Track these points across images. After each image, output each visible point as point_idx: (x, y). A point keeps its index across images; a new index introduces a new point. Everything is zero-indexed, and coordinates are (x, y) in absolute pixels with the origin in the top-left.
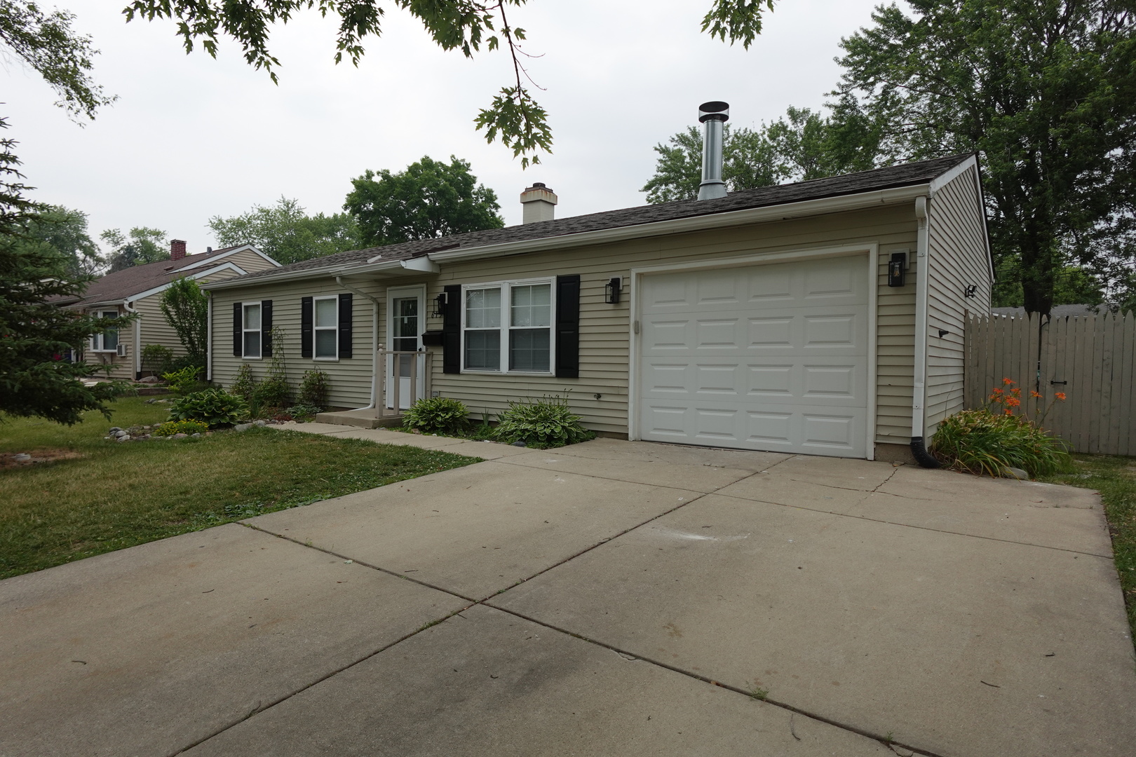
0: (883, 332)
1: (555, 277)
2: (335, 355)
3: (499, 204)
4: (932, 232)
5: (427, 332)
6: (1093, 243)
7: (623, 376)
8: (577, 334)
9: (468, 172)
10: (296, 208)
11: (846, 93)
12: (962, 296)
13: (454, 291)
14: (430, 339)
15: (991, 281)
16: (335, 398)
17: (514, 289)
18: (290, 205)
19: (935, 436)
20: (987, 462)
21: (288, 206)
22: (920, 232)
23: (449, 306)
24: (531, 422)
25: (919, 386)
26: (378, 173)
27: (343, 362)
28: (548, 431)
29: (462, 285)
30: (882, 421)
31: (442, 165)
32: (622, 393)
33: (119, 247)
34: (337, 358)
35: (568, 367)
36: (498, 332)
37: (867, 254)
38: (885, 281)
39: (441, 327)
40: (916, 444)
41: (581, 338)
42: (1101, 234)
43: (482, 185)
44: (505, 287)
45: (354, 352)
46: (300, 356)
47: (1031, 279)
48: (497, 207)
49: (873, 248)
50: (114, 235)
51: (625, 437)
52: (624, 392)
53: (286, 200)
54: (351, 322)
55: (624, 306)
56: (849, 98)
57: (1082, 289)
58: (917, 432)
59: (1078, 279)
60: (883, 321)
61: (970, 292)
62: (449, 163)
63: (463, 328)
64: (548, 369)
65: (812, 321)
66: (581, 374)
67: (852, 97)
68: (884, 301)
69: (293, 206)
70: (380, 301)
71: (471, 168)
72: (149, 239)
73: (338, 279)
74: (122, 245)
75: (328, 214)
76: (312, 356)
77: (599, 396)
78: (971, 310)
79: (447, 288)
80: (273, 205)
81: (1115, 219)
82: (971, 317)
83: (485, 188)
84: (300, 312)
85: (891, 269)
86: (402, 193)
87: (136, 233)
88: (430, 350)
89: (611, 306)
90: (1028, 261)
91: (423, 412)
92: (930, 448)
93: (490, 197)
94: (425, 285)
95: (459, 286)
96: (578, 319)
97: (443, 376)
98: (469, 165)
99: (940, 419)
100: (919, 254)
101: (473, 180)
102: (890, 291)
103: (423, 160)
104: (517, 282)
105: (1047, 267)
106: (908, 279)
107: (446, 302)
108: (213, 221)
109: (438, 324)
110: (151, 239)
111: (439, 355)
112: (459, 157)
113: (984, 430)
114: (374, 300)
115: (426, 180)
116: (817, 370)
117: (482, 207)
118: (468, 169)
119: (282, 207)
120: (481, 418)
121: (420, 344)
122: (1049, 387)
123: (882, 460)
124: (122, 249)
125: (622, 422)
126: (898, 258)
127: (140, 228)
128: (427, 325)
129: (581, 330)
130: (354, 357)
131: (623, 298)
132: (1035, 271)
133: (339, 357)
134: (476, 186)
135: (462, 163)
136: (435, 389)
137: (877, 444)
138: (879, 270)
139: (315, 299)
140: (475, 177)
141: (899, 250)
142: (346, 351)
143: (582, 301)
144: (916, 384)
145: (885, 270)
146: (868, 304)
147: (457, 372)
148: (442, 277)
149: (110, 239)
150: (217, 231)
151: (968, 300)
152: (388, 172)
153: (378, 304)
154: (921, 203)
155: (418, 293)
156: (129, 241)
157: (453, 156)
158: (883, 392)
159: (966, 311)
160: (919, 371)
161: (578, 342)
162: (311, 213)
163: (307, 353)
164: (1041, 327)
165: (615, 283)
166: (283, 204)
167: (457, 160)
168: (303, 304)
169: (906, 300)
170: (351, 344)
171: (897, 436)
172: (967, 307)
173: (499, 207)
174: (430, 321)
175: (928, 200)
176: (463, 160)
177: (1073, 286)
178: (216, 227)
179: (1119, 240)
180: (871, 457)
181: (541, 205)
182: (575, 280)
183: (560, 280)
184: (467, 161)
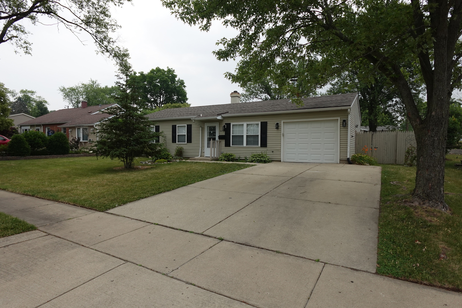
0: (341, 136)
1: (260, 122)
2: (185, 142)
3: (186, 86)
4: (351, 116)
5: (219, 135)
6: (388, 109)
7: (280, 146)
8: (267, 136)
9: (174, 73)
10: (97, 84)
11: (315, 57)
12: (355, 127)
13: (229, 125)
14: (220, 137)
15: (361, 122)
16: (185, 155)
17: (247, 125)
18: (94, 83)
19: (351, 158)
20: (362, 162)
21: (93, 83)
22: (349, 116)
23: (227, 129)
24: (259, 158)
25: (349, 147)
26: (139, 73)
27: (188, 144)
28: (264, 159)
29: (231, 123)
30: (341, 155)
31: (163, 70)
32: (279, 150)
33: (15, 98)
34: (186, 143)
35: (264, 144)
36: (243, 136)
37: (338, 119)
38: (342, 125)
39: (224, 134)
40: (348, 159)
41: (268, 137)
42: (390, 106)
43: (179, 78)
44: (245, 124)
45: (192, 141)
46: (172, 142)
47: (371, 119)
48: (185, 86)
49: (339, 118)
50: (13, 92)
51: (280, 161)
52: (280, 150)
53: (93, 80)
54: (191, 132)
55: (280, 130)
56: (316, 58)
57: (385, 122)
58: (348, 157)
59: (384, 119)
60: (341, 134)
61: (357, 126)
62: (166, 69)
63: (231, 135)
64: (258, 145)
65: (325, 134)
66: (268, 146)
67: (317, 58)
68: (341, 130)
69: (95, 83)
70: (202, 127)
71: (175, 71)
72: (28, 94)
73: (193, 121)
74: (16, 97)
75: (110, 86)
76: (176, 142)
77: (273, 151)
78: (357, 130)
79: (226, 124)
80: (87, 82)
81: (394, 101)
82: (357, 132)
83: (181, 79)
84: (172, 129)
85: (343, 123)
86: (149, 81)
87: (22, 91)
88: (220, 140)
89: (276, 130)
90: (370, 114)
91: (225, 156)
92: (351, 160)
93: (182, 83)
94: (218, 123)
95: (230, 123)
96: (267, 133)
97: (225, 147)
98: (174, 70)
99: (352, 155)
100: (348, 120)
101: (176, 76)
102: (343, 128)
103: (157, 68)
104: (248, 123)
105: (375, 116)
106: (346, 125)
107: (226, 128)
108: (61, 88)
109: (223, 133)
110: (29, 95)
111: (223, 142)
112: (170, 68)
113: (361, 157)
114: (201, 126)
115: (159, 76)
116: (327, 144)
117: (179, 87)
118: (174, 72)
119: (91, 83)
120: (237, 158)
121: (217, 138)
122: (374, 149)
123: (341, 163)
124: (16, 98)
125: (279, 158)
126: (344, 121)
127: (25, 90)
128: (219, 133)
129: (268, 135)
130: (192, 142)
131: (279, 128)
132: (372, 117)
133: (187, 142)
134: (177, 79)
135: (171, 70)
136: (222, 151)
137: (340, 160)
138: (340, 123)
139: (177, 126)
140: (177, 75)
141: (344, 119)
142: (189, 140)
143: (268, 128)
144: (348, 147)
145: (342, 123)
146: (338, 130)
147: (230, 146)
148: (224, 121)
149: (11, 94)
150: (62, 92)
151: (356, 128)
152: (143, 72)
153: (202, 128)
154: (349, 110)
155: (217, 125)
156: (20, 95)
157: (168, 67)
158: (341, 149)
159: (356, 131)
160: (349, 144)
161: (267, 138)
162: (102, 86)
163: (174, 141)
164: (372, 135)
165: (277, 124)
166: (91, 82)
167: (169, 69)
168: (172, 127)
169: (346, 130)
170: (191, 139)
171: (344, 158)
172: (356, 130)
173: (186, 87)
174: (220, 132)
175: (350, 109)
176: (172, 69)
177: (383, 121)
178: (62, 91)
179: (395, 107)
180: (339, 163)
181: (237, 97)
182: (266, 123)
183: (261, 123)
184: (173, 69)
